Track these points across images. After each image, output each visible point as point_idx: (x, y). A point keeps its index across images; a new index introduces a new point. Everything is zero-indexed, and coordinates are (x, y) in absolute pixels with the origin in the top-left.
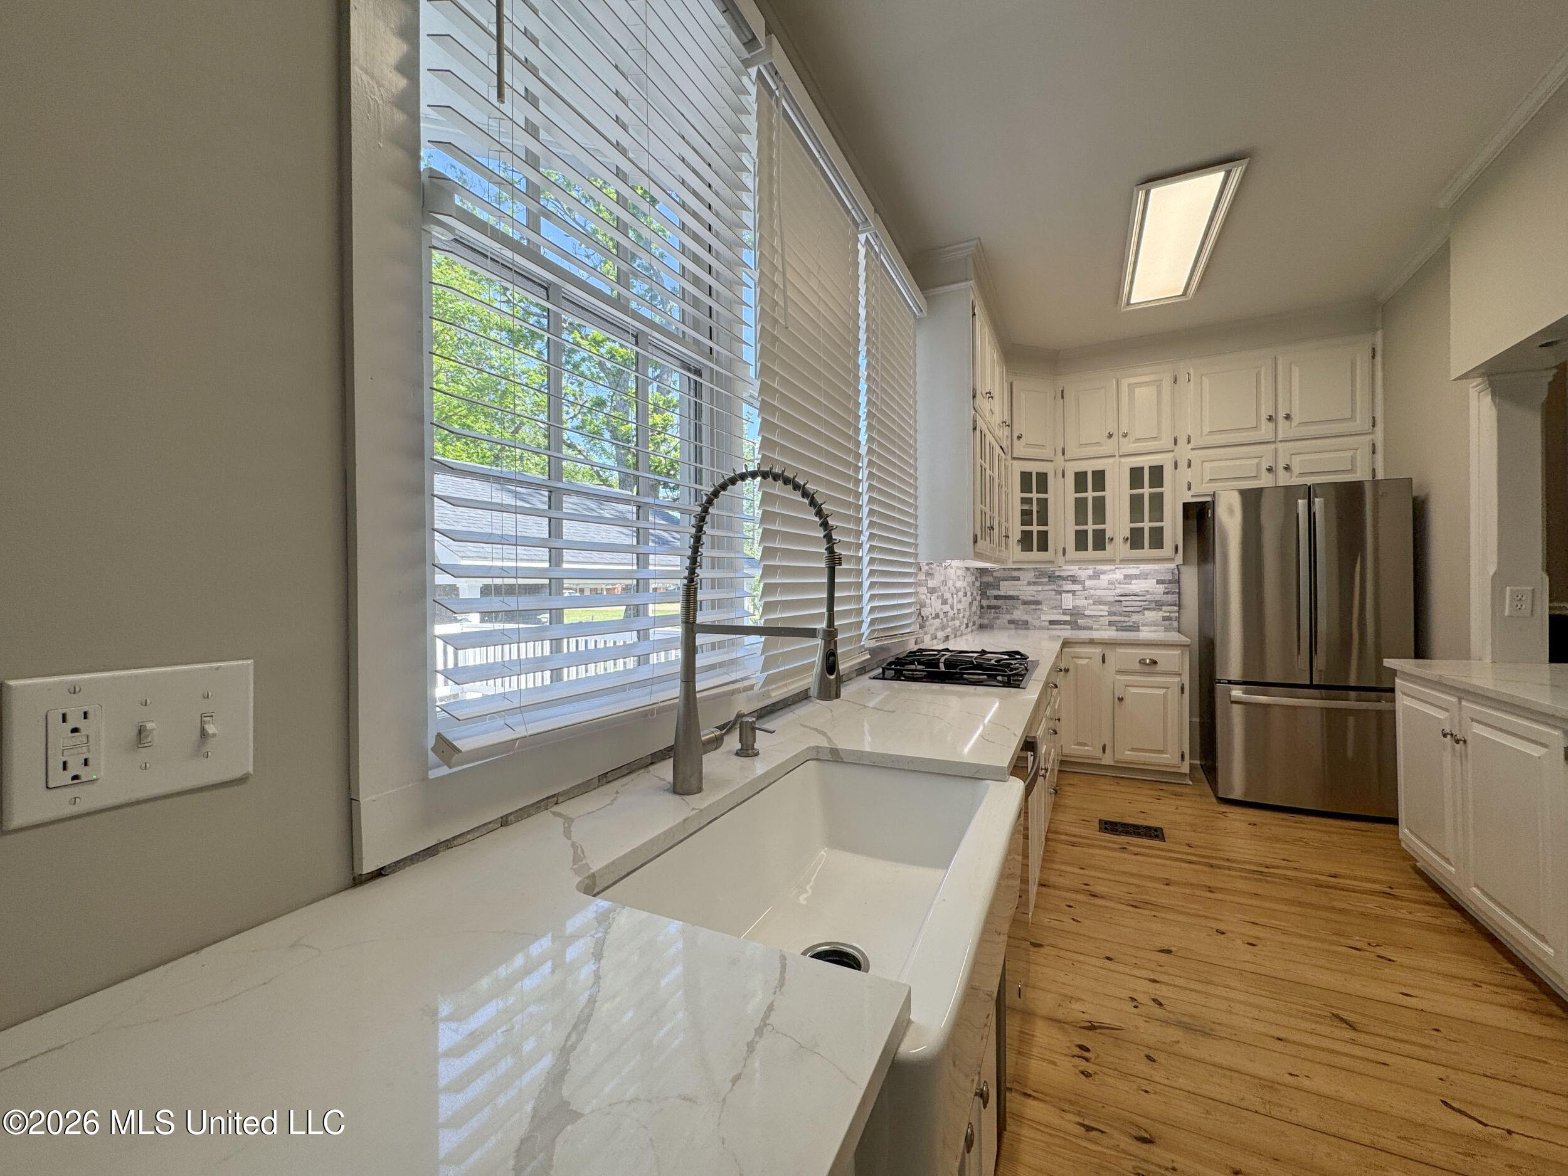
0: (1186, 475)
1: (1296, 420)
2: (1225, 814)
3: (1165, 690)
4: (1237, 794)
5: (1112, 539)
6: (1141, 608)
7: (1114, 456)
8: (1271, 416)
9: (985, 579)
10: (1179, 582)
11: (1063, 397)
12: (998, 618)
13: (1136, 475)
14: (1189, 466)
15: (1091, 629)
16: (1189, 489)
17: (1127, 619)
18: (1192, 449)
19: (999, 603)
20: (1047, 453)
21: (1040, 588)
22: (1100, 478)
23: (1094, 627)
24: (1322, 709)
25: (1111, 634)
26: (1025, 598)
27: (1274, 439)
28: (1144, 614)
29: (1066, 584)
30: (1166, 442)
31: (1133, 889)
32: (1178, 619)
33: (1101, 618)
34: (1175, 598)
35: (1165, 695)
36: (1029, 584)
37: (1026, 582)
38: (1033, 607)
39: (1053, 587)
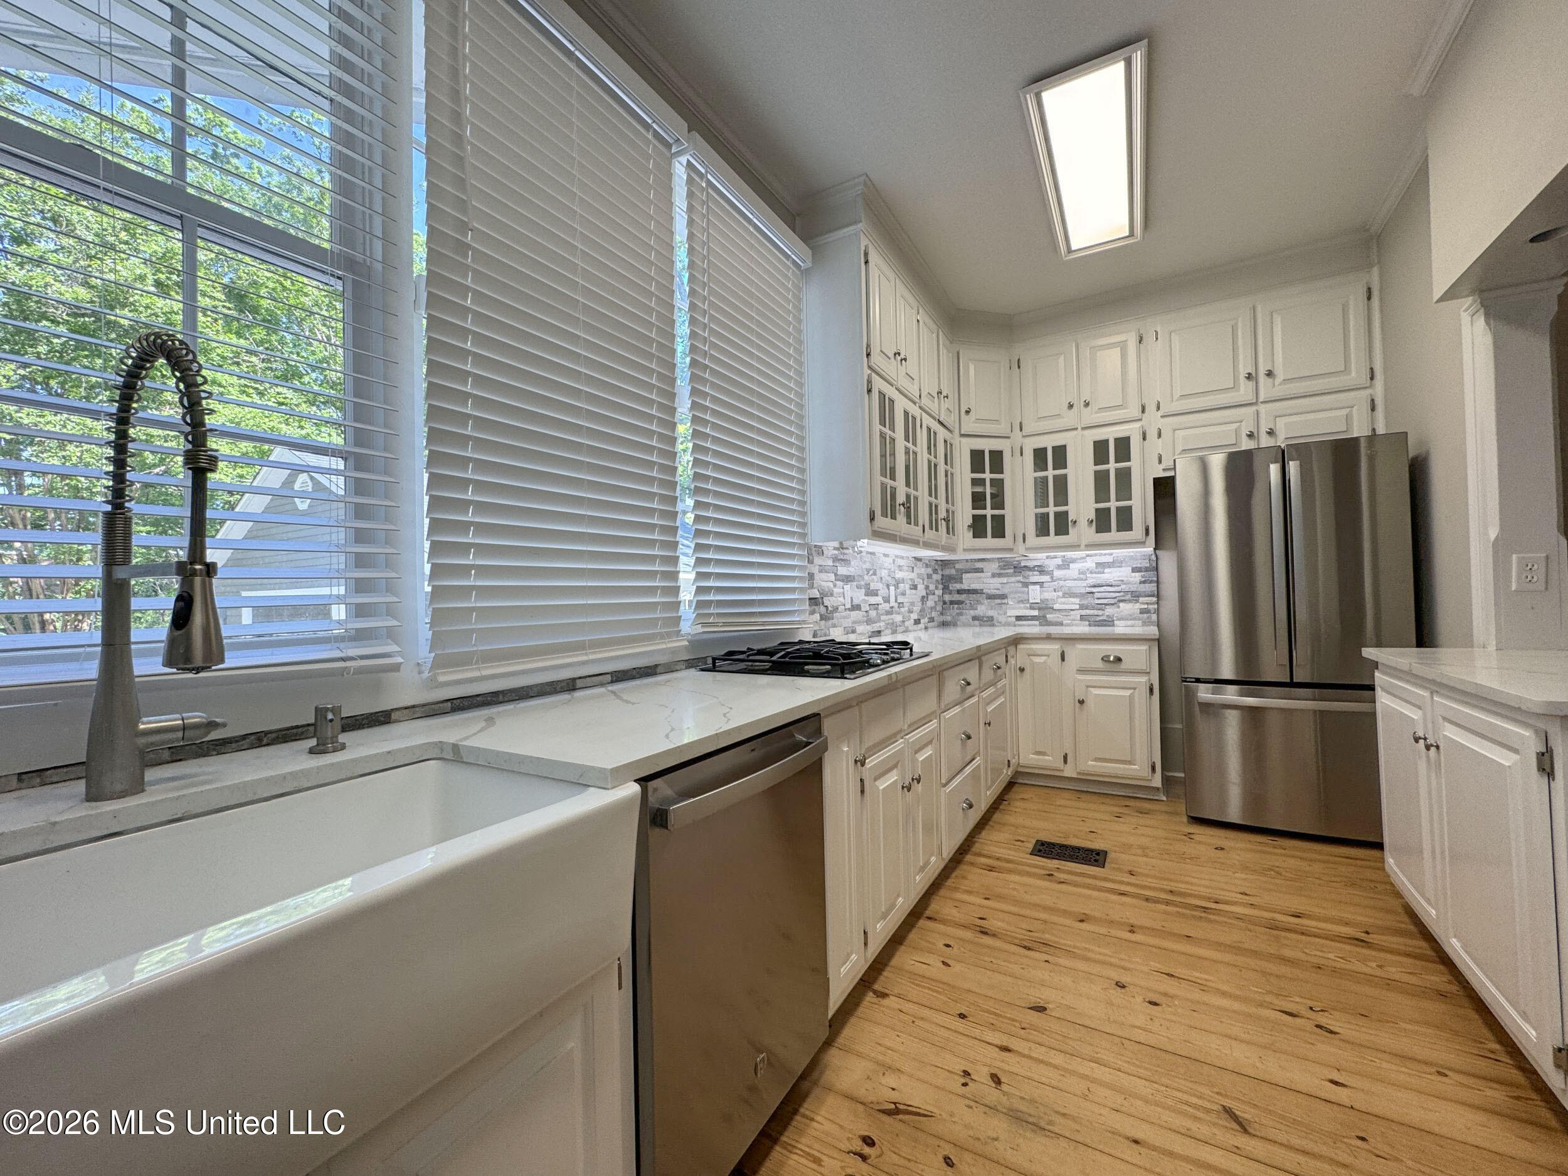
0: (1156, 446)
1: (1280, 376)
2: (1192, 836)
3: (1131, 691)
4: (1234, 815)
5: (1075, 522)
6: (1116, 600)
7: (1076, 429)
8: (1249, 374)
9: (947, 572)
10: (1157, 569)
11: (1019, 367)
12: (961, 614)
13: (1100, 448)
14: (1159, 436)
15: (1061, 624)
16: (1160, 462)
17: (1100, 613)
18: (1162, 417)
19: (962, 597)
20: (1002, 428)
21: (1005, 580)
22: (1060, 453)
23: (1065, 622)
24: (1315, 711)
25: (1083, 629)
26: (989, 592)
27: (1254, 401)
28: (1119, 607)
29: (1033, 575)
30: (1134, 411)
31: (1037, 925)
32: (1158, 611)
33: (1072, 612)
34: (1152, 587)
35: (1131, 697)
36: (994, 576)
37: (990, 574)
38: (999, 601)
39: (1018, 578)
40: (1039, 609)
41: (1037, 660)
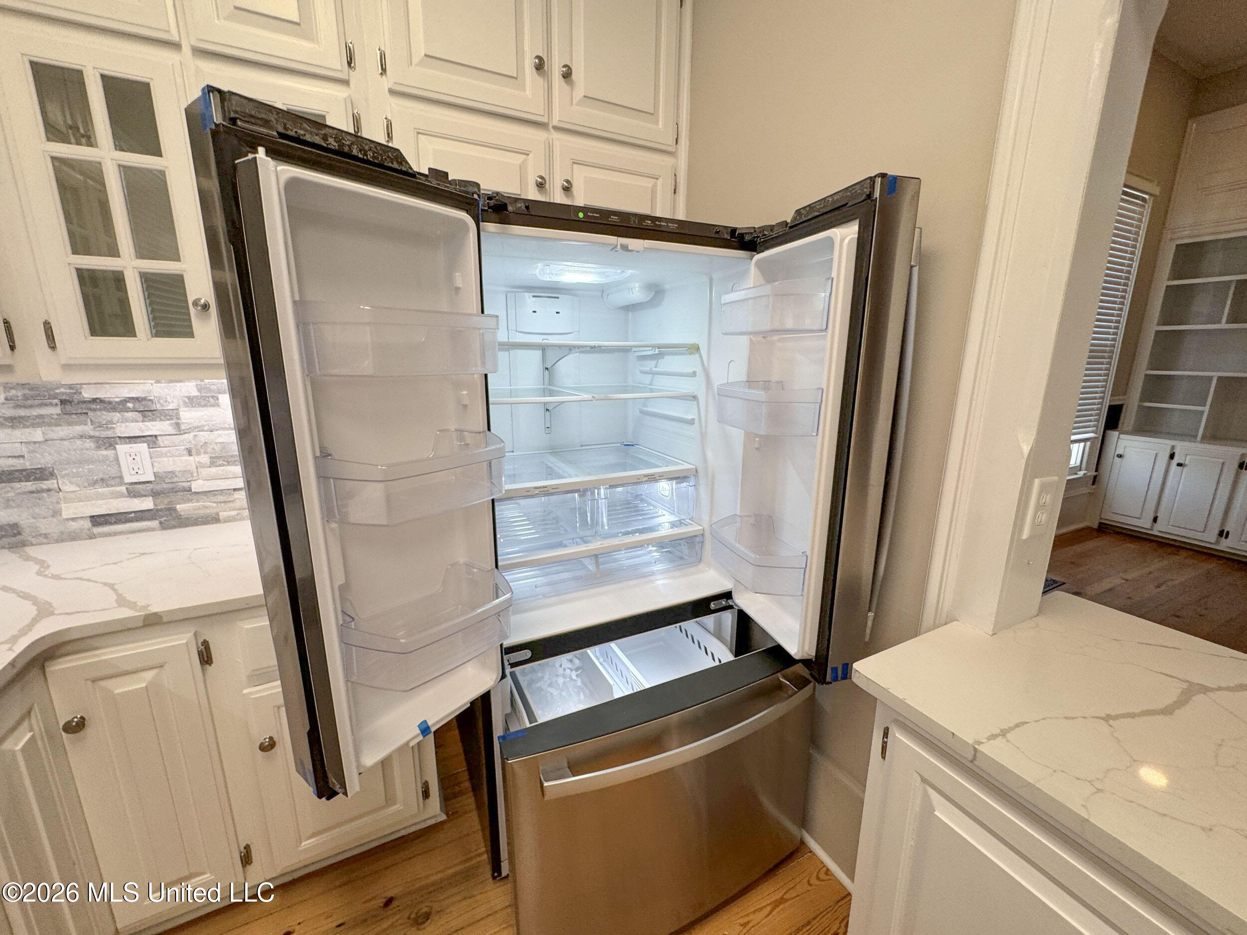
1: (581, 85)
5: (207, 308)
8: (540, 60)
18: (391, 92)
21: (37, 434)
27: (546, 120)
38: (26, 486)
39: (79, 429)
40: (155, 494)
41: (121, 687)
